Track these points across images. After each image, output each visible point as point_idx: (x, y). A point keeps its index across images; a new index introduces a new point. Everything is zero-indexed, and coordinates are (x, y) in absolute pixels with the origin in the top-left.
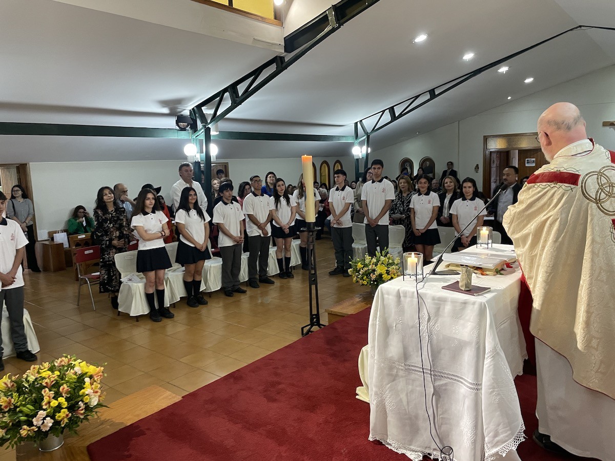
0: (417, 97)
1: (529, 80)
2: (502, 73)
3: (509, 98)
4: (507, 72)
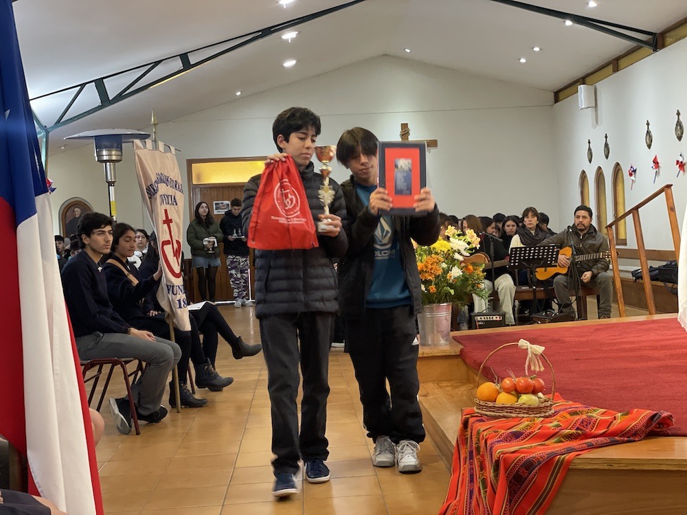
0: (157, 63)
1: (290, 63)
2: (286, 41)
3: (238, 93)
4: (292, 40)
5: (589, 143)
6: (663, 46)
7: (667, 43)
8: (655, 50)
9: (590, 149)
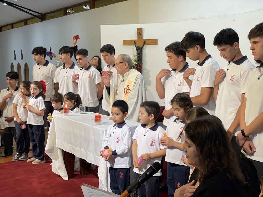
5: (15, 52)
6: (45, 20)
7: (46, 19)
8: (42, 21)
9: (15, 55)
